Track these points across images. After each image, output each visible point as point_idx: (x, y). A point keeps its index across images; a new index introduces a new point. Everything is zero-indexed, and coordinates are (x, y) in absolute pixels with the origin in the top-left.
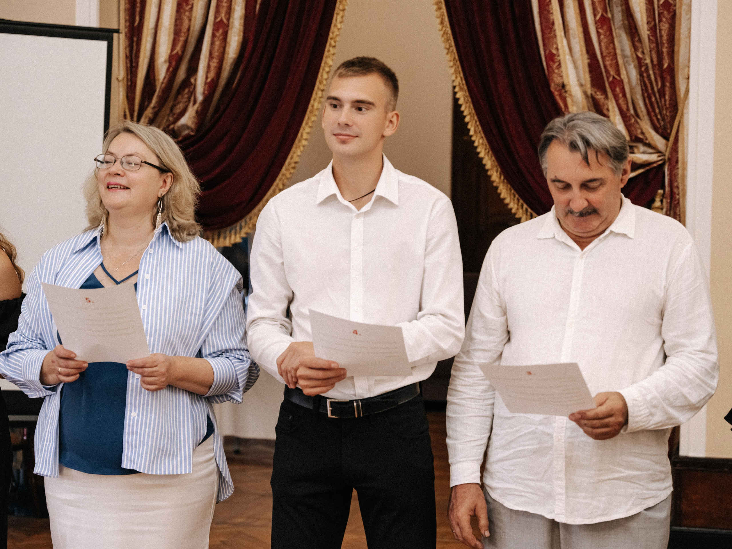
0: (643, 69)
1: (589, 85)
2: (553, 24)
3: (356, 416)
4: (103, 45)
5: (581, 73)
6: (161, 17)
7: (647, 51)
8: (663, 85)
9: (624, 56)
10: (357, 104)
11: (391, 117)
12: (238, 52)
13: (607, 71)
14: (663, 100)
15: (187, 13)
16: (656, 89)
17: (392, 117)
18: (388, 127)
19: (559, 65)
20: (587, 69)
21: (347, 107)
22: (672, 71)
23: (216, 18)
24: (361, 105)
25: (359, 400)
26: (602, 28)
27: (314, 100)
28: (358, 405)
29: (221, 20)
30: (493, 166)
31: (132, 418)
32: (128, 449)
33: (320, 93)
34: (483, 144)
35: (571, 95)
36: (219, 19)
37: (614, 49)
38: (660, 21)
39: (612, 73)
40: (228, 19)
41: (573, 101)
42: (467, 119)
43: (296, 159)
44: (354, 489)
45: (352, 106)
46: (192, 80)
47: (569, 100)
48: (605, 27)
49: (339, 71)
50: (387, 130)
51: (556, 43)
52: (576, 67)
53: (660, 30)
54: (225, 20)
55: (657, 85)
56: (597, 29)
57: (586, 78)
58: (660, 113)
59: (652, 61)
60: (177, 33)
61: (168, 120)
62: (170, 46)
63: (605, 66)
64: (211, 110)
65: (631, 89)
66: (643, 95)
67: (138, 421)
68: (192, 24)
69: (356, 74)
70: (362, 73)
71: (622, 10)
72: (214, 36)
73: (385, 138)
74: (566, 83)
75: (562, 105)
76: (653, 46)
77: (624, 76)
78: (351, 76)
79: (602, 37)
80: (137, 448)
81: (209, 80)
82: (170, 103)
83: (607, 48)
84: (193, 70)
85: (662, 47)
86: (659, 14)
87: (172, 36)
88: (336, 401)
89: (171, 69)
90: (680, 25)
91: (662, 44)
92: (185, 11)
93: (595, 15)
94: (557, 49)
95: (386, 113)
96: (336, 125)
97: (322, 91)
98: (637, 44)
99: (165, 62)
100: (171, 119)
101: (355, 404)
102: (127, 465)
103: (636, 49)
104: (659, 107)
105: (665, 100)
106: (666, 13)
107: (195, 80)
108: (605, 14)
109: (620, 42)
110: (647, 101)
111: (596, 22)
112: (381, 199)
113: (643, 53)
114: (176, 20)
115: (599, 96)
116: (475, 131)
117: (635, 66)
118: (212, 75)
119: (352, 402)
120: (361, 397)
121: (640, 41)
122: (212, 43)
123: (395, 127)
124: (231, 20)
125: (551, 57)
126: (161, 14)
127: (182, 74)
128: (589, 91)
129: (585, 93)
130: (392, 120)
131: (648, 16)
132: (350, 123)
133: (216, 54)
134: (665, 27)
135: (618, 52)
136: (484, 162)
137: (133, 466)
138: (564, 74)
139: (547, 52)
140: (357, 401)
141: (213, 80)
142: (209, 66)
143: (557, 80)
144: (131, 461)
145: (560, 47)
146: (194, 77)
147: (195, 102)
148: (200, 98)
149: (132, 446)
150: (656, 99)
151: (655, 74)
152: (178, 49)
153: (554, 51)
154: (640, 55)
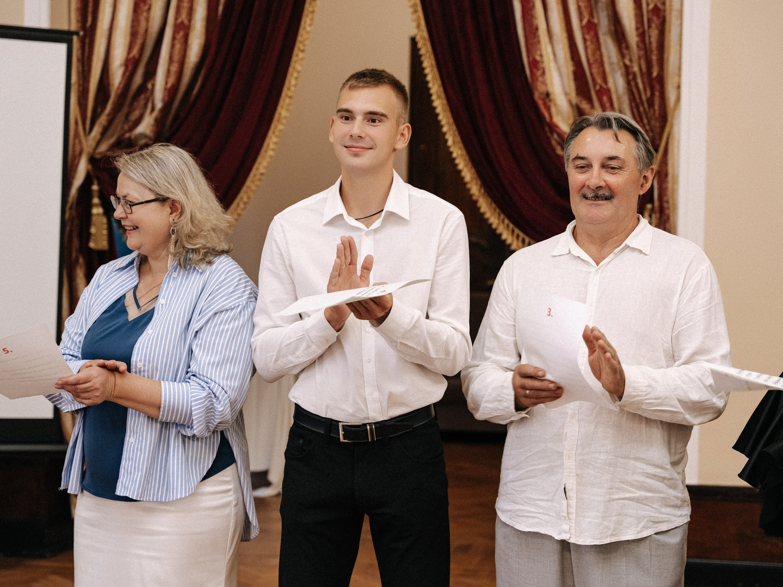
0: (631, 77)
1: (573, 94)
2: (537, 29)
3: (370, 440)
4: (62, 48)
5: (566, 80)
6: (116, 17)
7: (635, 58)
8: (652, 94)
9: (611, 64)
10: (370, 116)
11: (402, 130)
12: (199, 55)
13: (594, 80)
14: (652, 111)
15: (145, 14)
16: (644, 98)
17: (404, 130)
18: (400, 139)
19: (544, 73)
20: (571, 77)
21: (359, 118)
22: (661, 80)
23: (176, 19)
24: (374, 117)
25: (372, 423)
26: (588, 33)
27: (282, 107)
28: (371, 429)
29: (182, 22)
30: (472, 179)
31: (130, 443)
32: (124, 476)
33: (287, 101)
34: (462, 155)
35: (555, 105)
36: (179, 21)
37: (601, 55)
38: (649, 27)
39: (599, 81)
40: (190, 20)
41: (557, 110)
42: (445, 129)
43: (262, 170)
44: (366, 515)
45: (364, 119)
46: (149, 86)
47: (553, 110)
48: (592, 33)
49: (350, 83)
50: (399, 143)
51: (540, 50)
52: (561, 75)
53: (650, 37)
54: (186, 22)
55: (646, 94)
56: (583, 35)
57: (571, 86)
58: (649, 123)
59: (641, 69)
60: (134, 34)
61: (123, 128)
62: (126, 49)
63: (592, 74)
64: (170, 118)
65: (619, 98)
66: (630, 104)
67: (134, 447)
68: (150, 24)
69: (368, 85)
70: (374, 84)
71: (608, 15)
72: (174, 38)
73: (396, 152)
74: (550, 91)
75: (546, 115)
76: (642, 53)
77: (611, 85)
78: (363, 87)
79: (588, 43)
80: (132, 474)
81: (169, 85)
82: (125, 110)
83: (594, 55)
84: (150, 74)
85: (651, 54)
86: (649, 20)
87: (128, 38)
88: (349, 424)
89: (127, 74)
90: (670, 31)
91: (651, 51)
92: (143, 12)
93: (581, 20)
94: (541, 56)
95: (398, 126)
96: (348, 137)
97: (290, 97)
98: (625, 51)
99: (121, 65)
100: (126, 127)
101: (368, 427)
102: (120, 493)
103: (623, 56)
104: (647, 118)
105: (654, 111)
106: (655, 19)
107: (153, 86)
108: (591, 20)
109: (607, 48)
110: (635, 110)
111: (582, 28)
112: (391, 214)
113: (631, 60)
114: (133, 21)
115: (585, 106)
116: (454, 142)
117: (622, 74)
118: (172, 80)
119: (365, 425)
120: (374, 420)
121: (628, 47)
122: (173, 46)
123: (406, 140)
124: (193, 22)
125: (535, 64)
126: (116, 15)
127: (138, 79)
128: (575, 100)
129: (570, 102)
130: (404, 133)
131: (637, 22)
132: (363, 135)
133: (176, 57)
134: (654, 33)
135: (606, 59)
136: (463, 174)
137: (127, 493)
138: (548, 82)
139: (531, 59)
140: (370, 424)
141: (173, 86)
142: (169, 71)
143: (541, 88)
144: (125, 488)
145: (544, 53)
146: (152, 81)
147: (153, 110)
148: (159, 105)
149: (128, 473)
150: (644, 109)
151: (643, 83)
152: (135, 52)
153: (538, 58)
154: (627, 62)
